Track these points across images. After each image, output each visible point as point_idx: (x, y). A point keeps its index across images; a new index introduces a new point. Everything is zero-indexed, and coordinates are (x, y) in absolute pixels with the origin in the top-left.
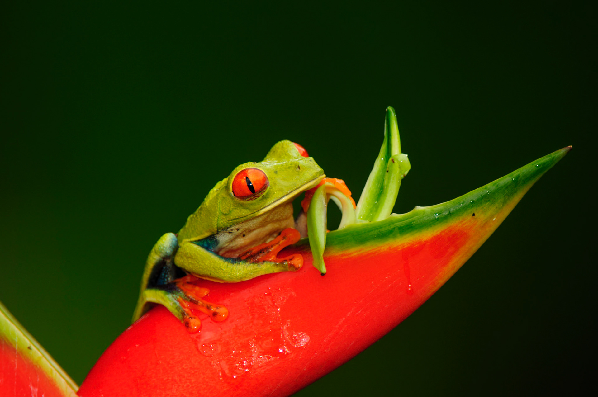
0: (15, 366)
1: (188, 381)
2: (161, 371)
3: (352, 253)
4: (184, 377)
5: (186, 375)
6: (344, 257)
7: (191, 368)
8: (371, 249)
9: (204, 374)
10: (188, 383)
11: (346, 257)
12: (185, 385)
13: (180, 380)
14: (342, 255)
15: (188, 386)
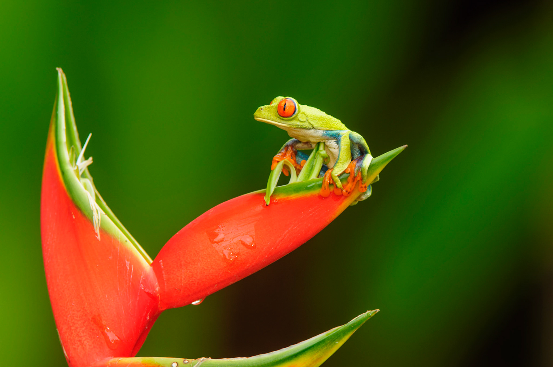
0: (118, 250)
1: (206, 261)
2: (193, 255)
3: (292, 197)
4: (204, 258)
5: (205, 257)
6: (288, 199)
7: (208, 254)
8: (302, 195)
9: (214, 257)
10: (206, 262)
12: (205, 263)
13: (202, 260)
14: (287, 198)
15: (206, 263)
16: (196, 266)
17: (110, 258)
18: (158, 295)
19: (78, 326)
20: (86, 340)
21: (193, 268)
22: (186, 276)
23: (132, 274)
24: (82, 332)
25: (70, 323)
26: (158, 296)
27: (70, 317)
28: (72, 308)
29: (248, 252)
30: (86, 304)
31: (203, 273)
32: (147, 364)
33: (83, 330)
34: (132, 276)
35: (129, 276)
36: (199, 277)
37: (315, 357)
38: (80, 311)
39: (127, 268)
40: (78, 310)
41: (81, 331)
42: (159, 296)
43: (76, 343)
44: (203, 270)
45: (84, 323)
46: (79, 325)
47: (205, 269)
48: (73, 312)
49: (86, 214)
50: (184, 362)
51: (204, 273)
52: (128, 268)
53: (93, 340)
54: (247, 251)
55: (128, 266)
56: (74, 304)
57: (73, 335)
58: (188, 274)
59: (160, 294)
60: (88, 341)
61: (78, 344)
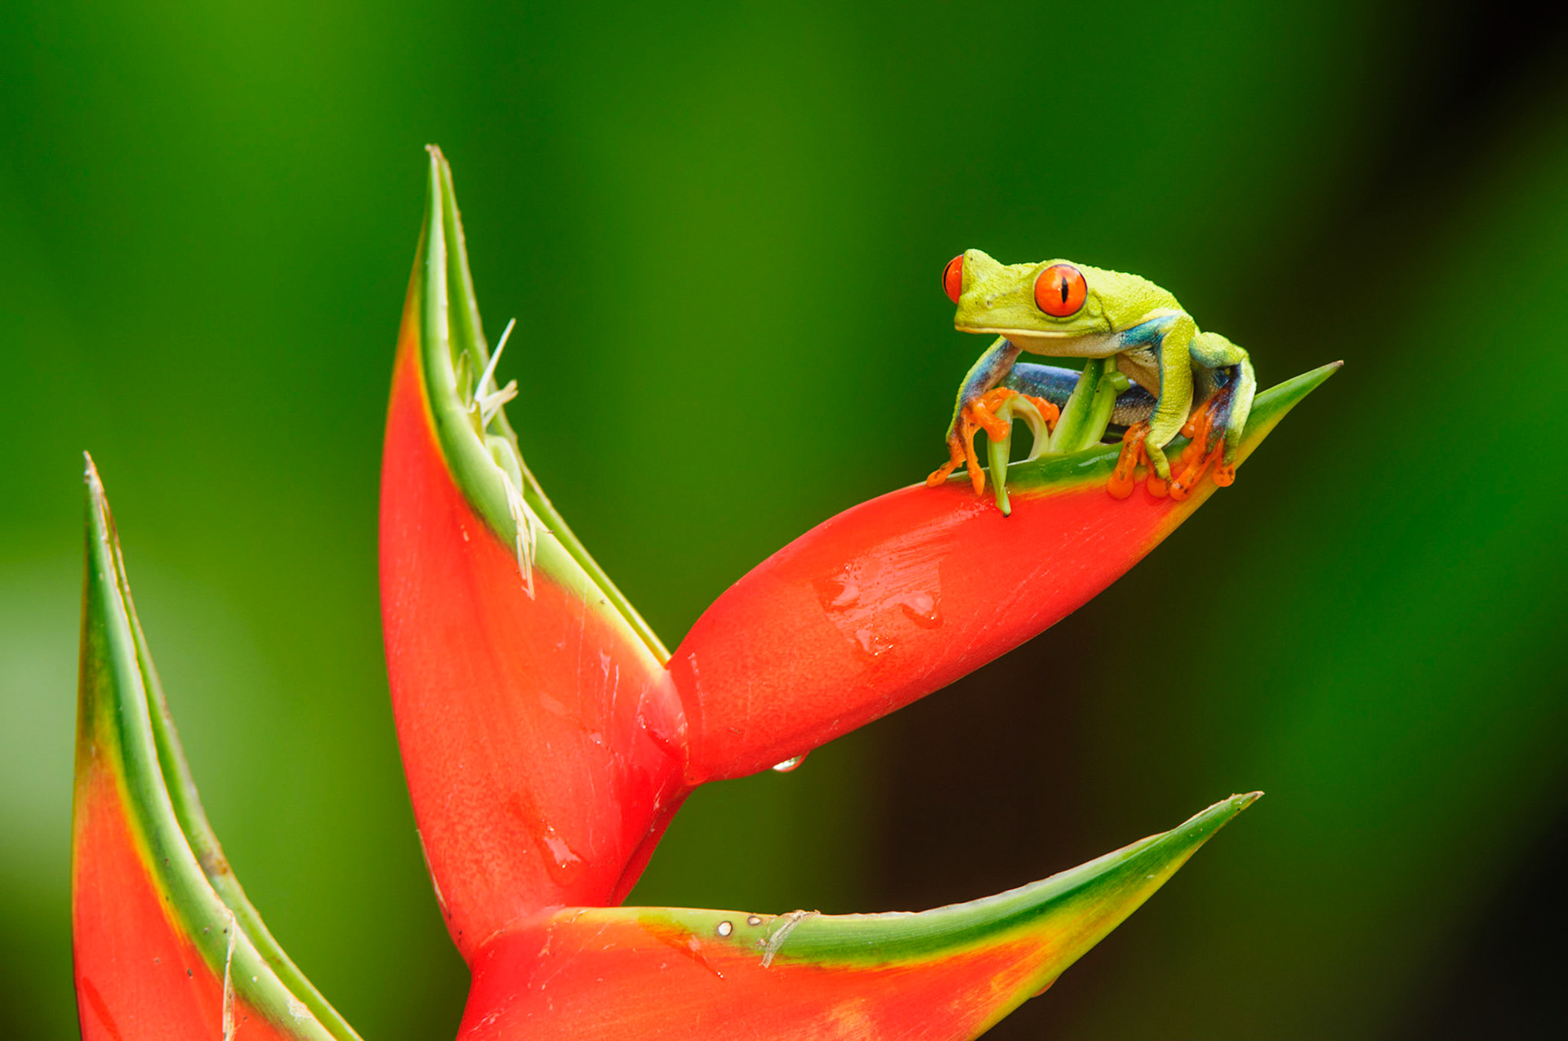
0: (581, 625)
1: (811, 657)
2: (776, 641)
3: (1038, 494)
4: (805, 650)
5: (809, 648)
6: (1028, 499)
7: (816, 639)
8: (1064, 489)
9: (832, 648)
10: (811, 660)
11: (1031, 498)
12: (807, 663)
13: (801, 655)
14: (1026, 496)
15: (811, 663)
16: (784, 670)
17: (559, 645)
18: (685, 743)
19: (475, 824)
20: (493, 859)
21: (777, 675)
22: (758, 695)
23: (616, 688)
24: (483, 839)
25: (452, 814)
26: (684, 748)
27: (452, 797)
28: (457, 775)
29: (921, 636)
30: (496, 765)
31: (802, 689)
32: (653, 926)
33: (485, 835)
34: (615, 695)
35: (610, 694)
36: (791, 700)
37: (1092, 914)
38: (478, 783)
39: (603, 672)
40: (476, 781)
41: (481, 836)
42: (687, 748)
43: (466, 869)
44: (803, 680)
45: (488, 815)
46: (475, 820)
47: (807, 679)
48: (461, 787)
49: (499, 529)
50: (749, 922)
51: (806, 688)
52: (607, 674)
53: (511, 862)
54: (919, 634)
55: (606, 667)
56: (463, 764)
57: (459, 846)
58: (764, 691)
59: (689, 743)
60: (500, 862)
61: (471, 869)
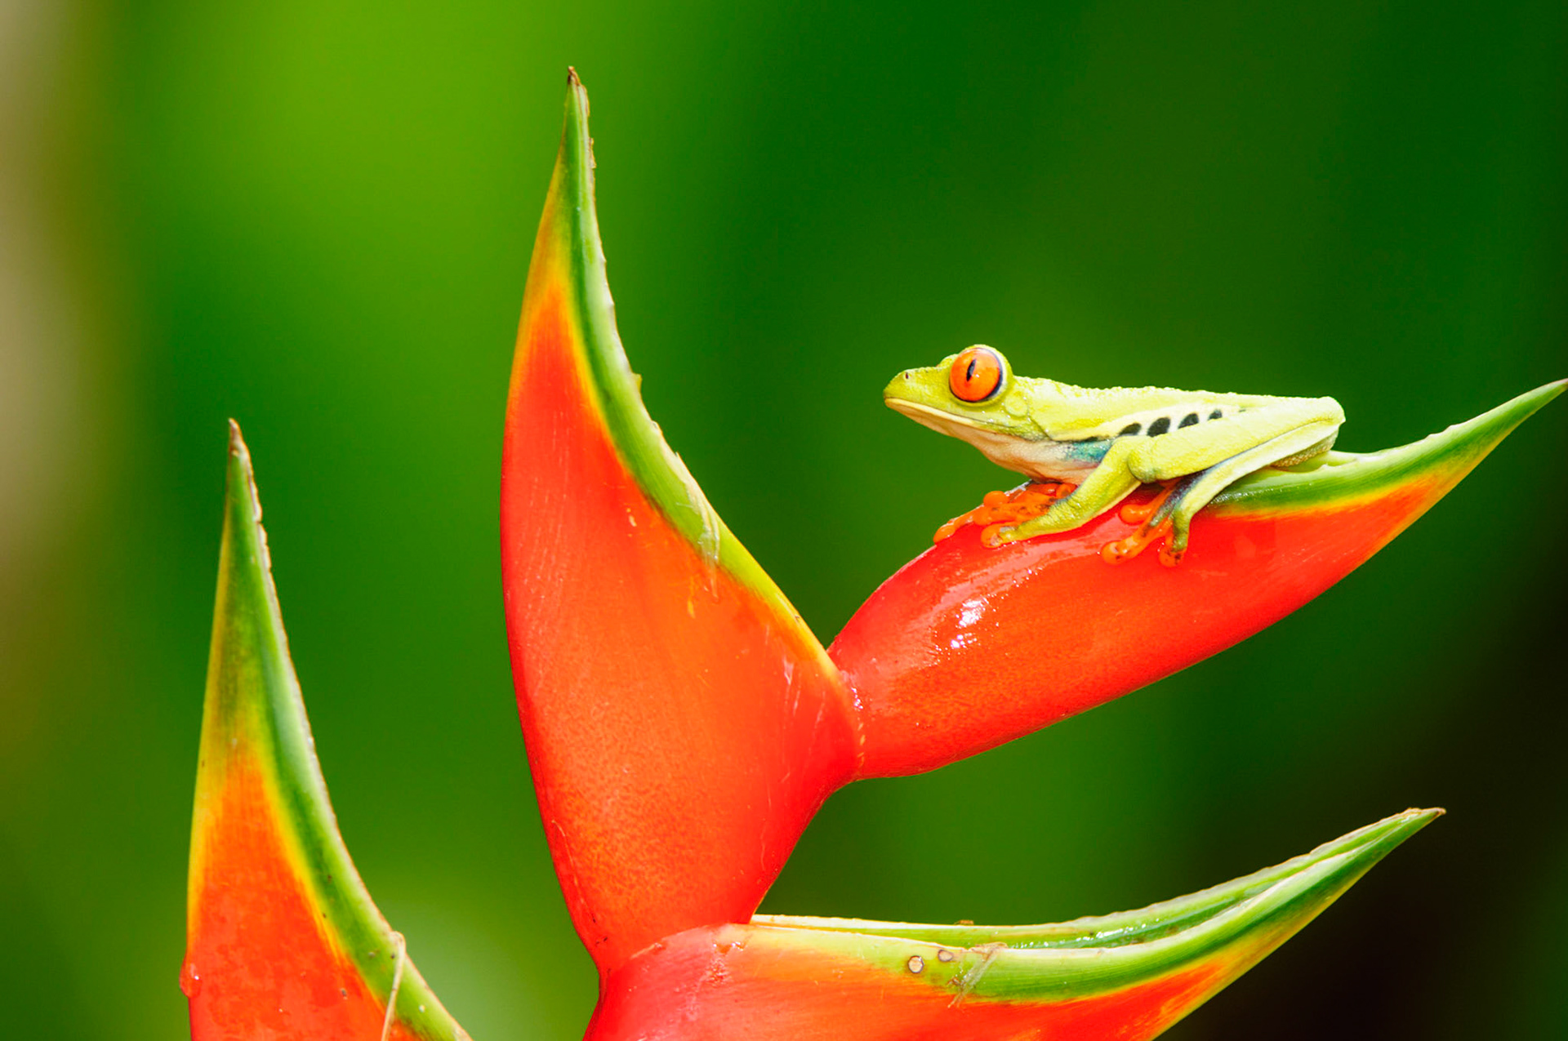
16: (983, 690)
17: (743, 652)
18: (862, 754)
19: (639, 834)
20: (657, 872)
21: (974, 694)
22: (951, 714)
23: (798, 697)
24: (647, 850)
25: (611, 821)
26: (860, 758)
27: (613, 803)
28: (620, 780)
29: (1126, 657)
30: (670, 775)
31: (998, 709)
33: (650, 846)
34: (796, 704)
35: (791, 703)
36: (984, 719)
38: (645, 793)
39: (786, 679)
40: (643, 789)
41: (645, 847)
42: (863, 759)
43: (625, 879)
44: (1001, 700)
45: (656, 826)
46: (641, 831)
47: (1005, 699)
48: (625, 794)
49: (680, 524)
50: (939, 957)
51: (1002, 708)
52: (790, 682)
53: (677, 877)
54: (1125, 655)
55: (789, 676)
56: (628, 769)
57: (618, 854)
58: (958, 709)
59: (867, 756)
60: (663, 875)
61: (631, 880)
